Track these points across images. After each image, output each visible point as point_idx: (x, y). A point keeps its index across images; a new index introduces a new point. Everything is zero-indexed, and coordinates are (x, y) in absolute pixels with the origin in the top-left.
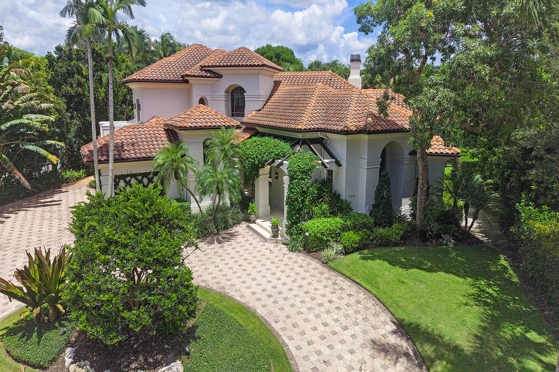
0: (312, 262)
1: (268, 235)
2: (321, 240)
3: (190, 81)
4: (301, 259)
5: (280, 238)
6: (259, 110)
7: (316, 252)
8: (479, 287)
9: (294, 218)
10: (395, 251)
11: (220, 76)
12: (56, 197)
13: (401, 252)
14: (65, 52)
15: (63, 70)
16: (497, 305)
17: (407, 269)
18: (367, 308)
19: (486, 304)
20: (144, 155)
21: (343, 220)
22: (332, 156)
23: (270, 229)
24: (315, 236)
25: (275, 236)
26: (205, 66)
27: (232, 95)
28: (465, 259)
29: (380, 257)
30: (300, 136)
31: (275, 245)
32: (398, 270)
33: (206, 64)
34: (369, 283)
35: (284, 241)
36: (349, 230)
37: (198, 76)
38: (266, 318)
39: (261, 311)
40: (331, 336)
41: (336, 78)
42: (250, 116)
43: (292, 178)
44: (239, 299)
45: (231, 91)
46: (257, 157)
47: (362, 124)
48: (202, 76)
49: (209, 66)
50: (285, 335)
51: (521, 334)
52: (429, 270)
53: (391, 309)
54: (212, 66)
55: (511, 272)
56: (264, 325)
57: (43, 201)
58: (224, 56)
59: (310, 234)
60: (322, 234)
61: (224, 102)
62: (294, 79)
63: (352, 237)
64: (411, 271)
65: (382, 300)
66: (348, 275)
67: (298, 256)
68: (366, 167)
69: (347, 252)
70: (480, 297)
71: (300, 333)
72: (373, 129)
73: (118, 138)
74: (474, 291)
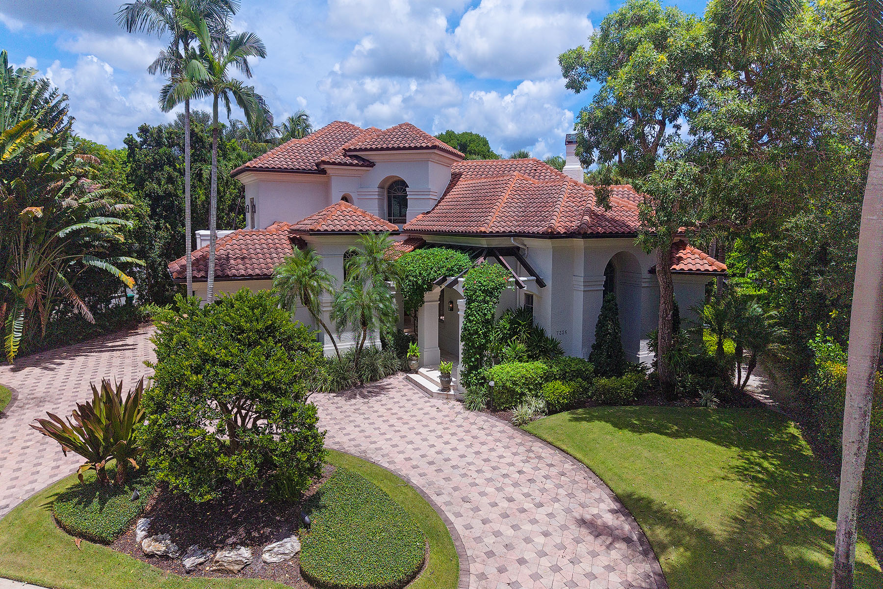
0: (497, 424)
1: (435, 389)
2: (512, 392)
3: (328, 171)
4: (483, 420)
5: (452, 392)
6: (428, 213)
7: (504, 410)
8: (748, 459)
9: (473, 359)
10: (624, 411)
11: (372, 165)
12: (130, 340)
13: (635, 412)
14: (152, 135)
15: (148, 160)
16: (772, 481)
17: (641, 433)
18: (574, 482)
19: (755, 479)
20: (257, 271)
21: (547, 366)
22: (531, 272)
23: (439, 381)
24: (504, 386)
25: (446, 388)
26: (350, 150)
27: (389, 192)
28: (732, 423)
29: (599, 418)
30: (484, 243)
31: (445, 401)
32: (627, 433)
33: (352, 147)
34: (580, 449)
35: (459, 396)
36: (556, 379)
37: (340, 164)
38: (424, 489)
39: (416, 480)
40: (518, 514)
41: (544, 168)
42: (414, 221)
43: (470, 301)
44: (386, 465)
45: (386, 186)
46: (420, 274)
47: (575, 224)
48: (345, 164)
49: (355, 150)
50: (450, 511)
51: (804, 518)
52: (675, 435)
53: (610, 483)
54: (361, 150)
55: (803, 443)
56: (420, 496)
57: (110, 345)
58: (378, 136)
59: (496, 383)
60: (514, 383)
61: (376, 201)
62: (482, 170)
63: (560, 389)
64: (646, 435)
65: (597, 472)
66: (550, 440)
67: (478, 416)
68: (582, 288)
69: (552, 410)
70: (747, 471)
71: (472, 509)
72: (590, 231)
73: (222, 248)
74: (740, 463)
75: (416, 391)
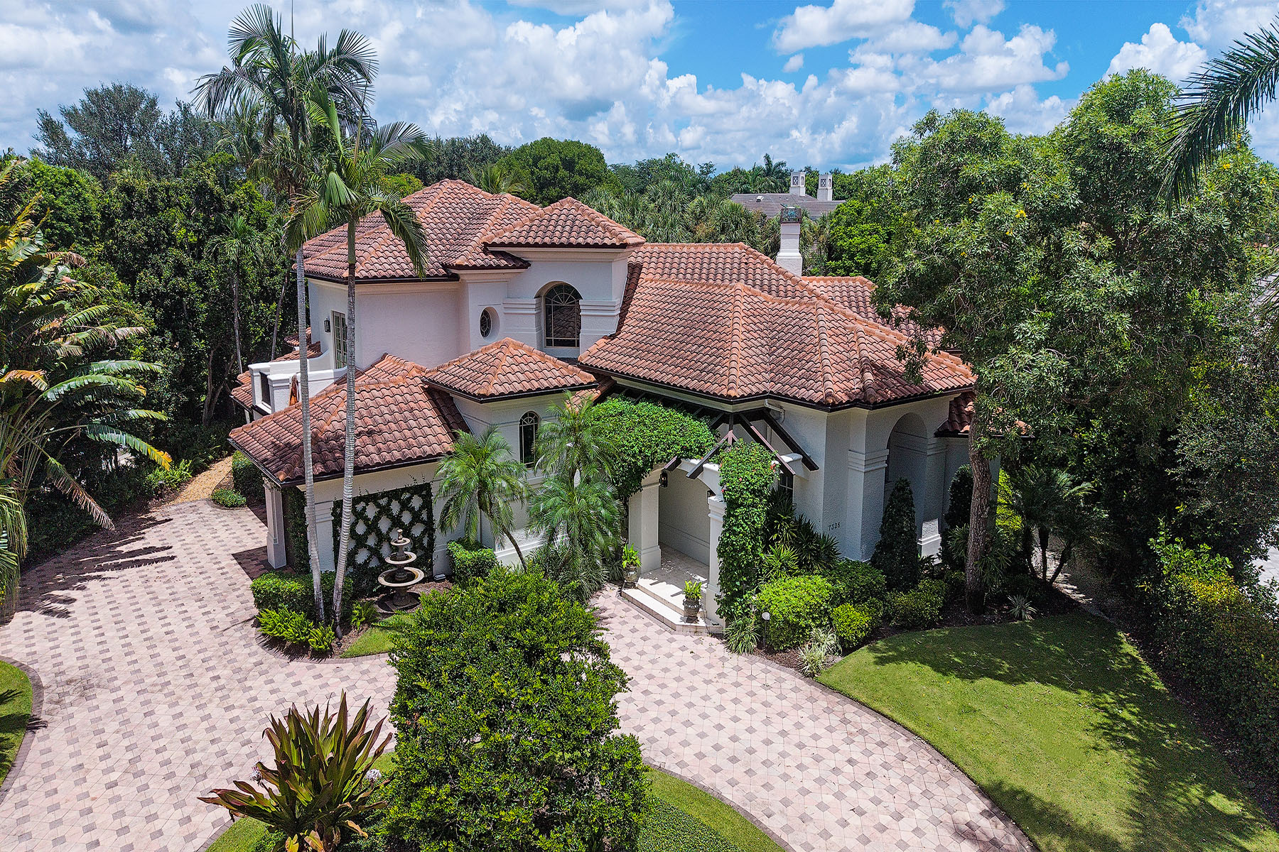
0: (783, 675)
3: (462, 278)
4: (760, 669)
5: (701, 623)
6: (612, 337)
7: (784, 651)
8: (1105, 710)
9: (738, 583)
10: (935, 640)
11: (526, 265)
13: (944, 640)
16: (1145, 745)
17: (972, 679)
18: (922, 770)
19: (1129, 744)
21: (828, 581)
22: (795, 448)
25: (691, 618)
26: (494, 245)
27: (547, 301)
28: (1062, 647)
29: (911, 656)
30: (729, 408)
32: (953, 683)
33: (497, 240)
34: (903, 709)
35: (714, 629)
36: (843, 601)
37: (482, 267)
38: (748, 809)
39: (730, 795)
40: (878, 834)
41: (758, 260)
42: (593, 349)
43: (732, 504)
44: (677, 770)
45: (544, 292)
46: (640, 452)
47: (855, 385)
48: (491, 267)
49: (502, 244)
50: (795, 842)
51: (1200, 799)
52: (1010, 679)
53: (967, 769)
54: (511, 245)
55: (1148, 669)
56: (748, 822)
59: (773, 618)
60: (798, 615)
61: (534, 317)
62: (669, 260)
63: (855, 617)
64: (978, 682)
65: (944, 750)
66: (863, 699)
67: (752, 663)
68: (863, 469)
69: (846, 648)
70: (1114, 731)
71: (820, 835)
72: (880, 399)
74: (1099, 718)
75: (646, 620)
